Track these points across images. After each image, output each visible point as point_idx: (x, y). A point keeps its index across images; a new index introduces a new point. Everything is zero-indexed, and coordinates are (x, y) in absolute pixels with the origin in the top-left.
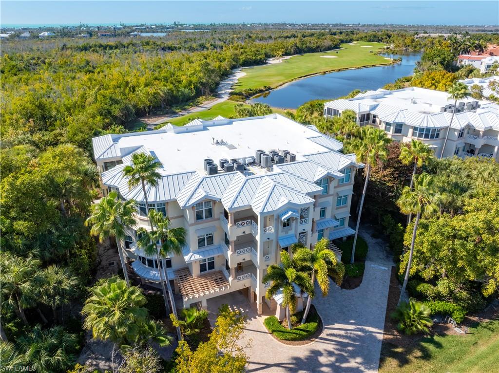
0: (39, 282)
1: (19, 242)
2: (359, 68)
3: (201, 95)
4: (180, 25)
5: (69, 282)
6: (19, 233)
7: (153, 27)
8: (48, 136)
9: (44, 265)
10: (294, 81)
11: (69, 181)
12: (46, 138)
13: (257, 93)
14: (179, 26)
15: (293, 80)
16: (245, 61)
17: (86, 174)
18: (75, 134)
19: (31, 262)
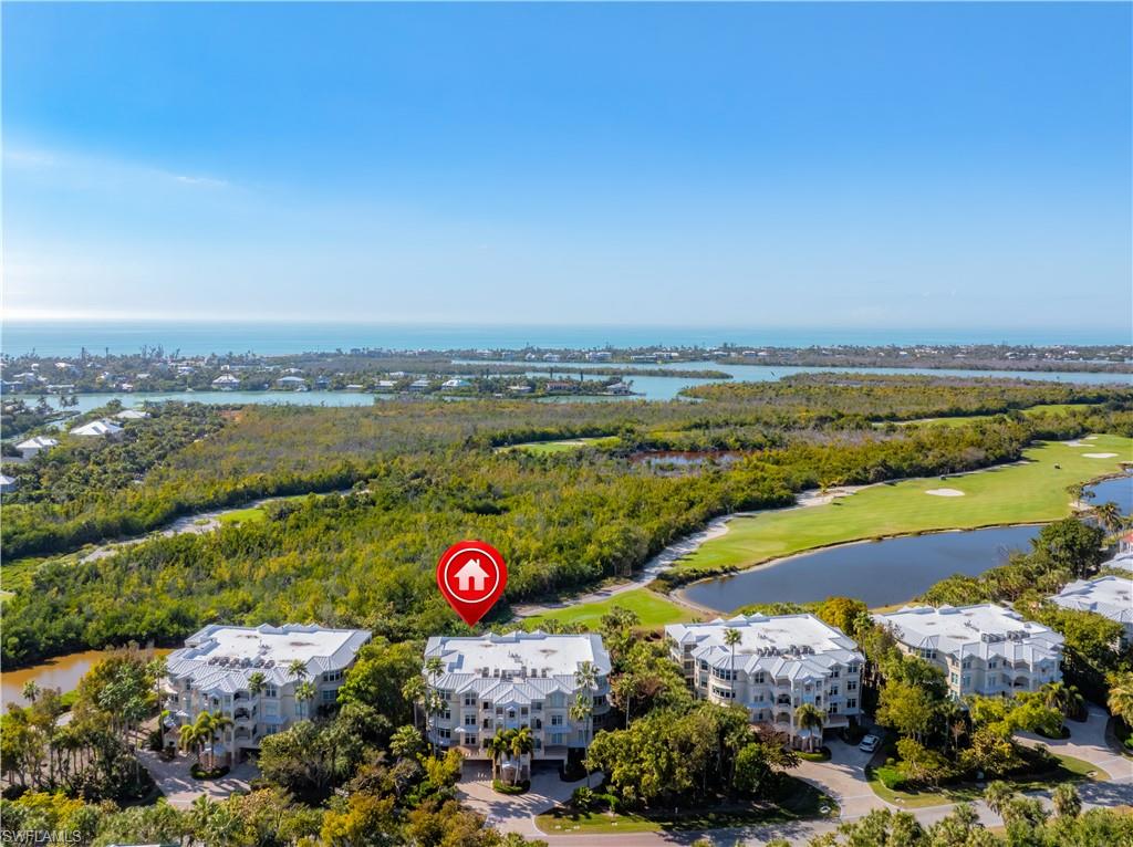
0: (374, 720)
1: (369, 697)
2: (970, 530)
3: (612, 575)
4: (736, 350)
5: (388, 724)
6: (370, 693)
7: (673, 354)
8: (402, 621)
9: (378, 713)
10: (797, 556)
11: (402, 668)
12: (400, 624)
13: (704, 576)
14: (733, 354)
15: (795, 553)
16: (745, 502)
17: (415, 665)
18: (428, 623)
19: (372, 709)
